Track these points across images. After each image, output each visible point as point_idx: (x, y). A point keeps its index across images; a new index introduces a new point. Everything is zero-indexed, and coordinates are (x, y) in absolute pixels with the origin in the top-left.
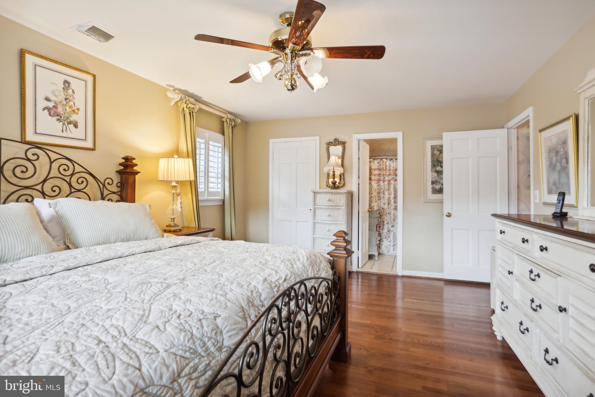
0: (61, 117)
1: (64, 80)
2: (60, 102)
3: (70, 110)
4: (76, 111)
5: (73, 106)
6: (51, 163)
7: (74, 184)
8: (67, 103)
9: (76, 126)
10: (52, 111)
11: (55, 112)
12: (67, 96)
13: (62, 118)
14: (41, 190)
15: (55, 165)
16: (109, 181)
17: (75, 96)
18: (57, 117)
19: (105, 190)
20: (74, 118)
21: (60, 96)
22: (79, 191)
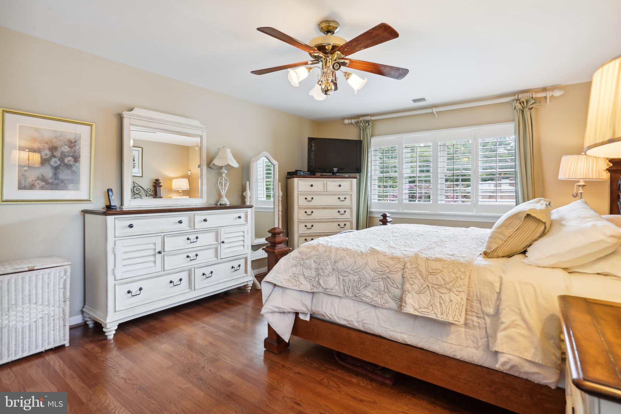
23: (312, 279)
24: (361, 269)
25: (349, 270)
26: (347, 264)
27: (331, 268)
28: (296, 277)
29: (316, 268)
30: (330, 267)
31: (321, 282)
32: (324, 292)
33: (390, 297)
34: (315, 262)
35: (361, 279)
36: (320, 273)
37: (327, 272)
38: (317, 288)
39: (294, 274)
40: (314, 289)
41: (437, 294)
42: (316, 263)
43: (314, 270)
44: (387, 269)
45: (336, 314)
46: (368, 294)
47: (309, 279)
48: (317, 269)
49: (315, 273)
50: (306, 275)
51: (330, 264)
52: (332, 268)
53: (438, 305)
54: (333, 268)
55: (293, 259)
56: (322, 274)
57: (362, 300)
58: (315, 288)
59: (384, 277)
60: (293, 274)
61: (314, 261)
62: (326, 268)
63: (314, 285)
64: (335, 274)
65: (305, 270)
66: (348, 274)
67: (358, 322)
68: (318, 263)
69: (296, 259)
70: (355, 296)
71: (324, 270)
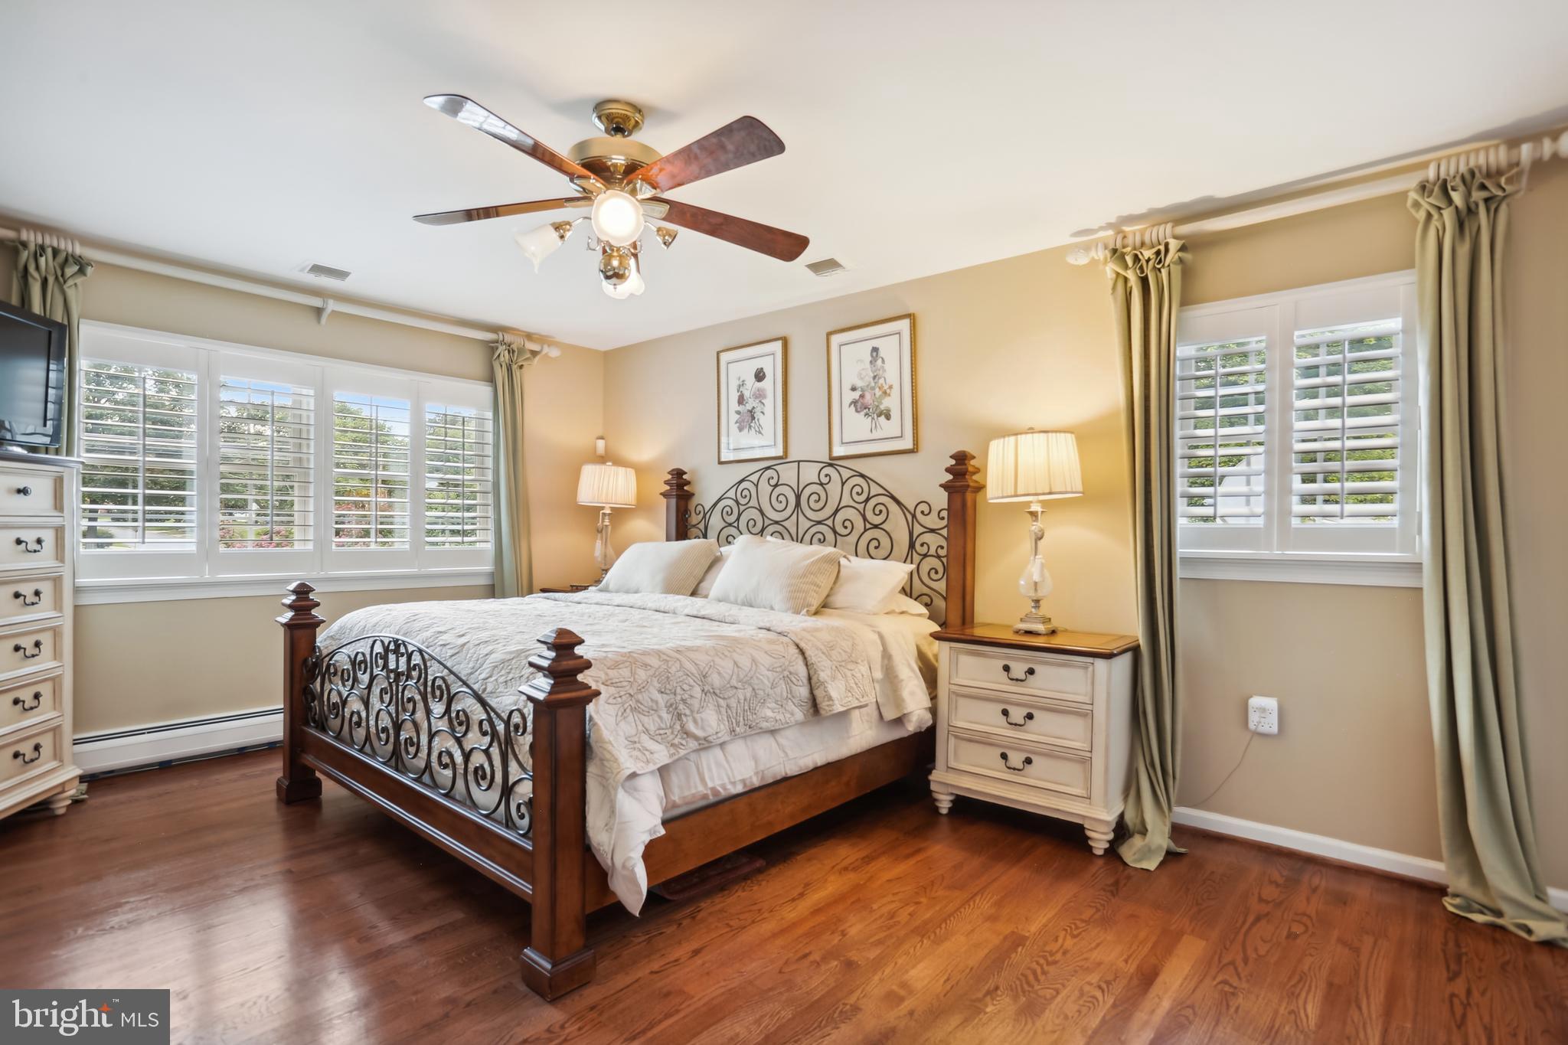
0: (869, 409)
1: (871, 348)
2: (868, 386)
3: (880, 393)
4: (888, 391)
5: (884, 385)
6: (843, 484)
7: (869, 515)
8: (875, 383)
9: (888, 417)
10: (859, 405)
11: (863, 404)
12: (875, 371)
13: (871, 410)
14: (831, 525)
15: (847, 487)
16: (924, 507)
17: (886, 366)
18: (865, 411)
19: (916, 524)
20: (886, 403)
21: (867, 377)
22: (876, 527)
23: (666, 731)
24: (752, 673)
25: (734, 682)
26: (726, 673)
27: (701, 692)
28: (635, 742)
29: (668, 704)
30: (697, 691)
31: (691, 727)
32: (702, 746)
33: (794, 704)
34: (662, 692)
35: (757, 691)
36: (683, 712)
37: (696, 704)
38: (684, 746)
39: (630, 737)
40: (678, 752)
41: (849, 673)
42: (666, 694)
43: (665, 709)
44: (783, 660)
45: (729, 779)
46: (769, 713)
47: (660, 735)
48: (671, 705)
49: (670, 716)
50: (652, 728)
51: (695, 684)
52: (703, 691)
53: (854, 686)
54: (706, 690)
55: (609, 704)
56: (688, 712)
57: (761, 728)
58: (681, 749)
59: (786, 675)
60: (626, 739)
61: (658, 691)
62: (691, 696)
63: (677, 743)
64: (711, 701)
65: (645, 719)
66: (735, 690)
67: (734, 783)
68: (670, 690)
69: (614, 701)
70: (750, 728)
71: (689, 701)
